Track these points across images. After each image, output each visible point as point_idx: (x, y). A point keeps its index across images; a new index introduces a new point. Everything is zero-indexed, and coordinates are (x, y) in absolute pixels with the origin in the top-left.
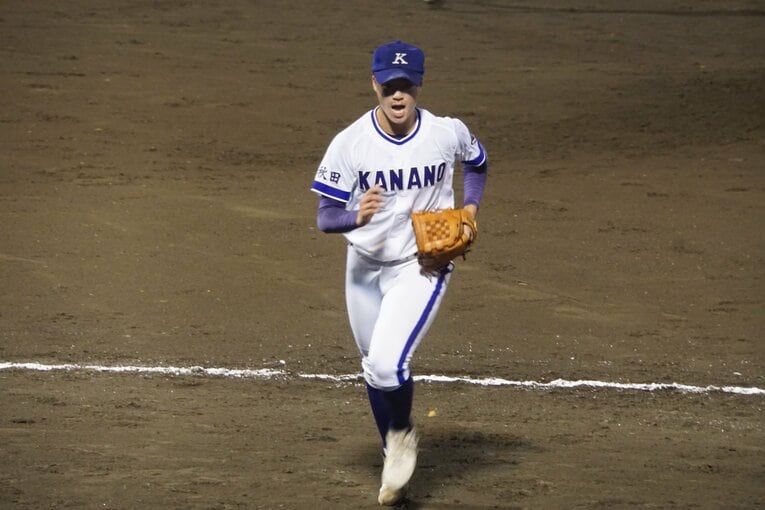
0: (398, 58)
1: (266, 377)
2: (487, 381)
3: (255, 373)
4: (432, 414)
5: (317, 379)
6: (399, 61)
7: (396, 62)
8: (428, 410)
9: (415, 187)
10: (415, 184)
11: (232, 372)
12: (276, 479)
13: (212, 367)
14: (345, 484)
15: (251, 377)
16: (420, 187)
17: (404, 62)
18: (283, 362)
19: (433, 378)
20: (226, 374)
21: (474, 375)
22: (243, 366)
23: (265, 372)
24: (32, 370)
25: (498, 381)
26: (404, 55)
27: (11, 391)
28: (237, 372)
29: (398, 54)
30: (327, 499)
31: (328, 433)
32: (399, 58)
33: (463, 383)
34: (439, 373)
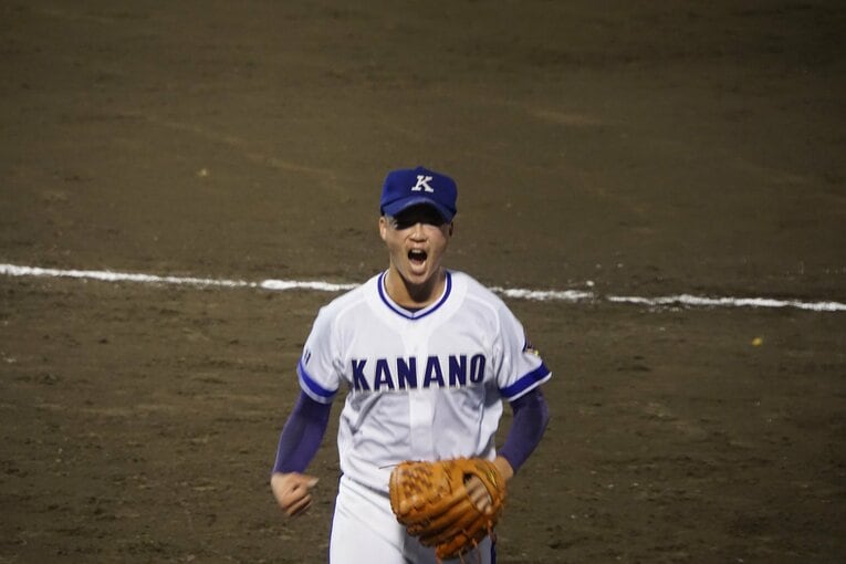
0: (419, 183)
1: (571, 300)
2: (820, 306)
3: (560, 295)
4: (757, 342)
5: (629, 303)
6: (422, 186)
7: (417, 188)
8: (754, 338)
9: (434, 386)
10: (434, 380)
11: (535, 294)
12: (582, 412)
13: (512, 288)
14: (660, 418)
15: (555, 300)
16: (442, 384)
17: (428, 189)
18: (590, 283)
19: (758, 302)
20: (528, 297)
21: (805, 299)
22: (545, 288)
23: (570, 295)
24: (318, 291)
25: (833, 306)
26: (429, 179)
27: (296, 312)
28: (539, 295)
29: (420, 177)
30: (640, 434)
31: (641, 362)
32: (422, 182)
33: (794, 308)
34: (766, 296)
